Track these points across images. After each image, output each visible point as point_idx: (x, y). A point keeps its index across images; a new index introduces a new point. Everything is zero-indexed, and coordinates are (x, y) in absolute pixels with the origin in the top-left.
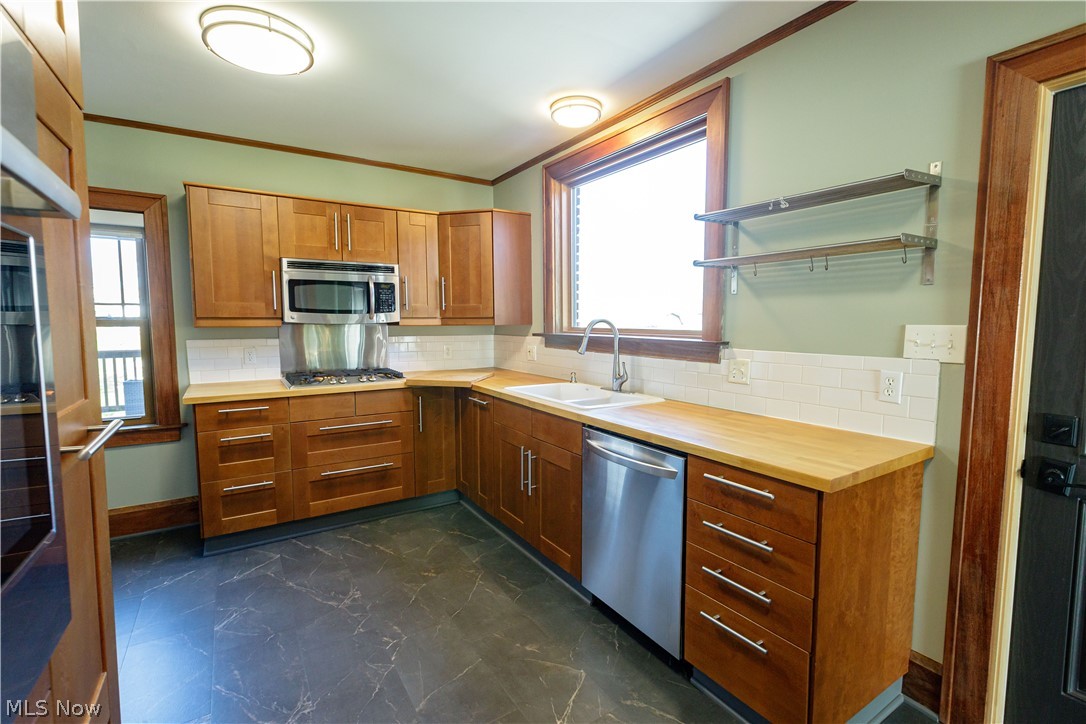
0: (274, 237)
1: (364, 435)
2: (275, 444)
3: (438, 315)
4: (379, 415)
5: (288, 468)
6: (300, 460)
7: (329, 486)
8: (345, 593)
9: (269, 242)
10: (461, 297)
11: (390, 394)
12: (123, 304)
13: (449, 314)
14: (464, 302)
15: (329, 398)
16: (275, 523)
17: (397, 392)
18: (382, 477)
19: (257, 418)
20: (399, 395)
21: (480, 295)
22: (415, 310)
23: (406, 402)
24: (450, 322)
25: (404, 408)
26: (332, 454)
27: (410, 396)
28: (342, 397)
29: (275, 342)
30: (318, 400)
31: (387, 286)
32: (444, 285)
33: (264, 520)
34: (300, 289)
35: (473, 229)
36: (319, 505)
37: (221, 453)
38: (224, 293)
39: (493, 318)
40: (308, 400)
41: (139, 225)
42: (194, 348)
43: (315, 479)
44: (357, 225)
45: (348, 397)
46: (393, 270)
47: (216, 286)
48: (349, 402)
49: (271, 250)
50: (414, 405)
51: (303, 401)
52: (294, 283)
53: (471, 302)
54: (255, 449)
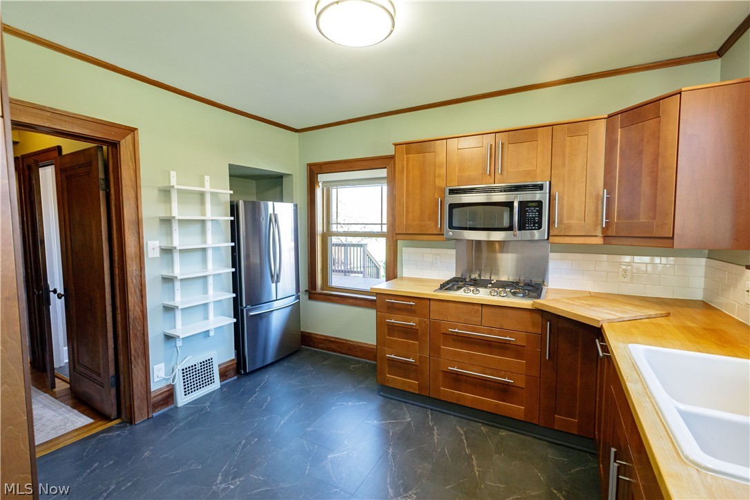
0: (443, 171)
1: (488, 345)
2: (420, 332)
3: (599, 233)
4: (502, 331)
5: (426, 354)
6: (435, 351)
7: (457, 380)
9: (440, 176)
10: (628, 212)
11: (518, 313)
12: (382, 224)
13: (612, 232)
14: (632, 218)
15: (460, 305)
16: (417, 392)
17: (523, 313)
18: (504, 391)
19: (409, 311)
20: (527, 315)
22: (569, 227)
23: (534, 324)
24: (614, 241)
25: (531, 329)
26: (460, 354)
27: (538, 318)
28: (471, 307)
29: (453, 252)
30: (451, 304)
31: (534, 204)
32: (607, 197)
33: (410, 387)
34: (455, 211)
35: (651, 124)
36: (447, 392)
37: (389, 330)
38: (410, 216)
39: (672, 238)
40: (444, 303)
41: (386, 176)
42: (407, 253)
43: (444, 370)
44: (511, 149)
45: (476, 307)
46: (541, 187)
47: (407, 211)
48: (476, 312)
49: (440, 183)
50: (544, 328)
51: (440, 303)
52: (452, 206)
53: (641, 216)
54: (408, 332)
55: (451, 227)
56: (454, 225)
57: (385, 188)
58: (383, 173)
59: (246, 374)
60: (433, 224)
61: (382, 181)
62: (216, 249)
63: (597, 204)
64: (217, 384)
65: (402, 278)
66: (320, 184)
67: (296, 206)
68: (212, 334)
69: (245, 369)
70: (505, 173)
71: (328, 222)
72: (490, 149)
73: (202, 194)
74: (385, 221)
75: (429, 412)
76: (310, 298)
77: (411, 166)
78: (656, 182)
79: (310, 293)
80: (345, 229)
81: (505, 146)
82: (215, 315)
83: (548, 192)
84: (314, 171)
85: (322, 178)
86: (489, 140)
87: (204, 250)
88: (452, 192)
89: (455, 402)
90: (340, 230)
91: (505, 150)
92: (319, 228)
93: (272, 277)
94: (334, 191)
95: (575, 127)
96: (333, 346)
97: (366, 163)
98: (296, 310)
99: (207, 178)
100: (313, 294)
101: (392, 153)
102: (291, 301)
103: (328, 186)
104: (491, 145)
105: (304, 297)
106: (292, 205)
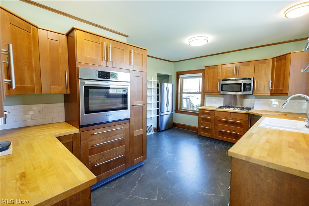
0: (220, 74)
1: (232, 123)
2: (211, 120)
3: (269, 92)
4: (236, 119)
5: (213, 126)
6: (216, 125)
7: (222, 133)
8: (207, 154)
9: (219, 76)
10: (277, 86)
11: (241, 114)
12: (199, 90)
13: (272, 92)
14: (278, 88)
15: (224, 112)
16: (210, 137)
17: (243, 115)
18: (237, 136)
19: (208, 114)
21: (283, 85)
22: (260, 91)
23: (246, 117)
24: (273, 94)
25: (245, 119)
26: (224, 126)
27: (247, 116)
28: (227, 113)
29: (223, 98)
30: (221, 112)
31: (248, 84)
32: (271, 82)
33: (208, 135)
34: (224, 86)
35: (283, 61)
36: (219, 137)
37: (202, 119)
38: (209, 88)
39: (288, 93)
40: (219, 112)
41: (202, 75)
42: (208, 99)
43: (219, 131)
44: (242, 68)
45: (229, 113)
46: (251, 79)
47: (208, 86)
48: (229, 114)
49: (219, 78)
50: (249, 119)
51: (218, 112)
52: (223, 85)
53: (280, 87)
54: (208, 120)
55: (222, 90)
56: (223, 90)
57: (201, 79)
58: (201, 74)
59: (160, 131)
60: (216, 90)
61: (200, 77)
62: (154, 96)
63: (268, 84)
64: (153, 133)
65: (206, 106)
66: (180, 78)
67: (173, 84)
68: (152, 119)
69: (159, 130)
70: (240, 75)
71: (182, 89)
72: (235, 68)
73: (151, 82)
74: (201, 89)
75: (214, 143)
76: (176, 112)
77: (210, 73)
78: (284, 78)
79: (176, 111)
80: (187, 91)
81: (240, 67)
82: (153, 114)
83: (253, 80)
84: (178, 74)
85: (181, 76)
86: (235, 65)
87: (151, 96)
88: (223, 80)
89: (222, 140)
90: (186, 91)
91: (240, 68)
92: (179, 91)
93: (166, 105)
94: (184, 80)
95: (262, 61)
96: (183, 127)
97: (195, 72)
98: (171, 116)
99: (152, 77)
100: (177, 111)
101: (205, 69)
102: (170, 113)
103: (183, 78)
104: (235, 67)
105: (174, 112)
106: (171, 84)
